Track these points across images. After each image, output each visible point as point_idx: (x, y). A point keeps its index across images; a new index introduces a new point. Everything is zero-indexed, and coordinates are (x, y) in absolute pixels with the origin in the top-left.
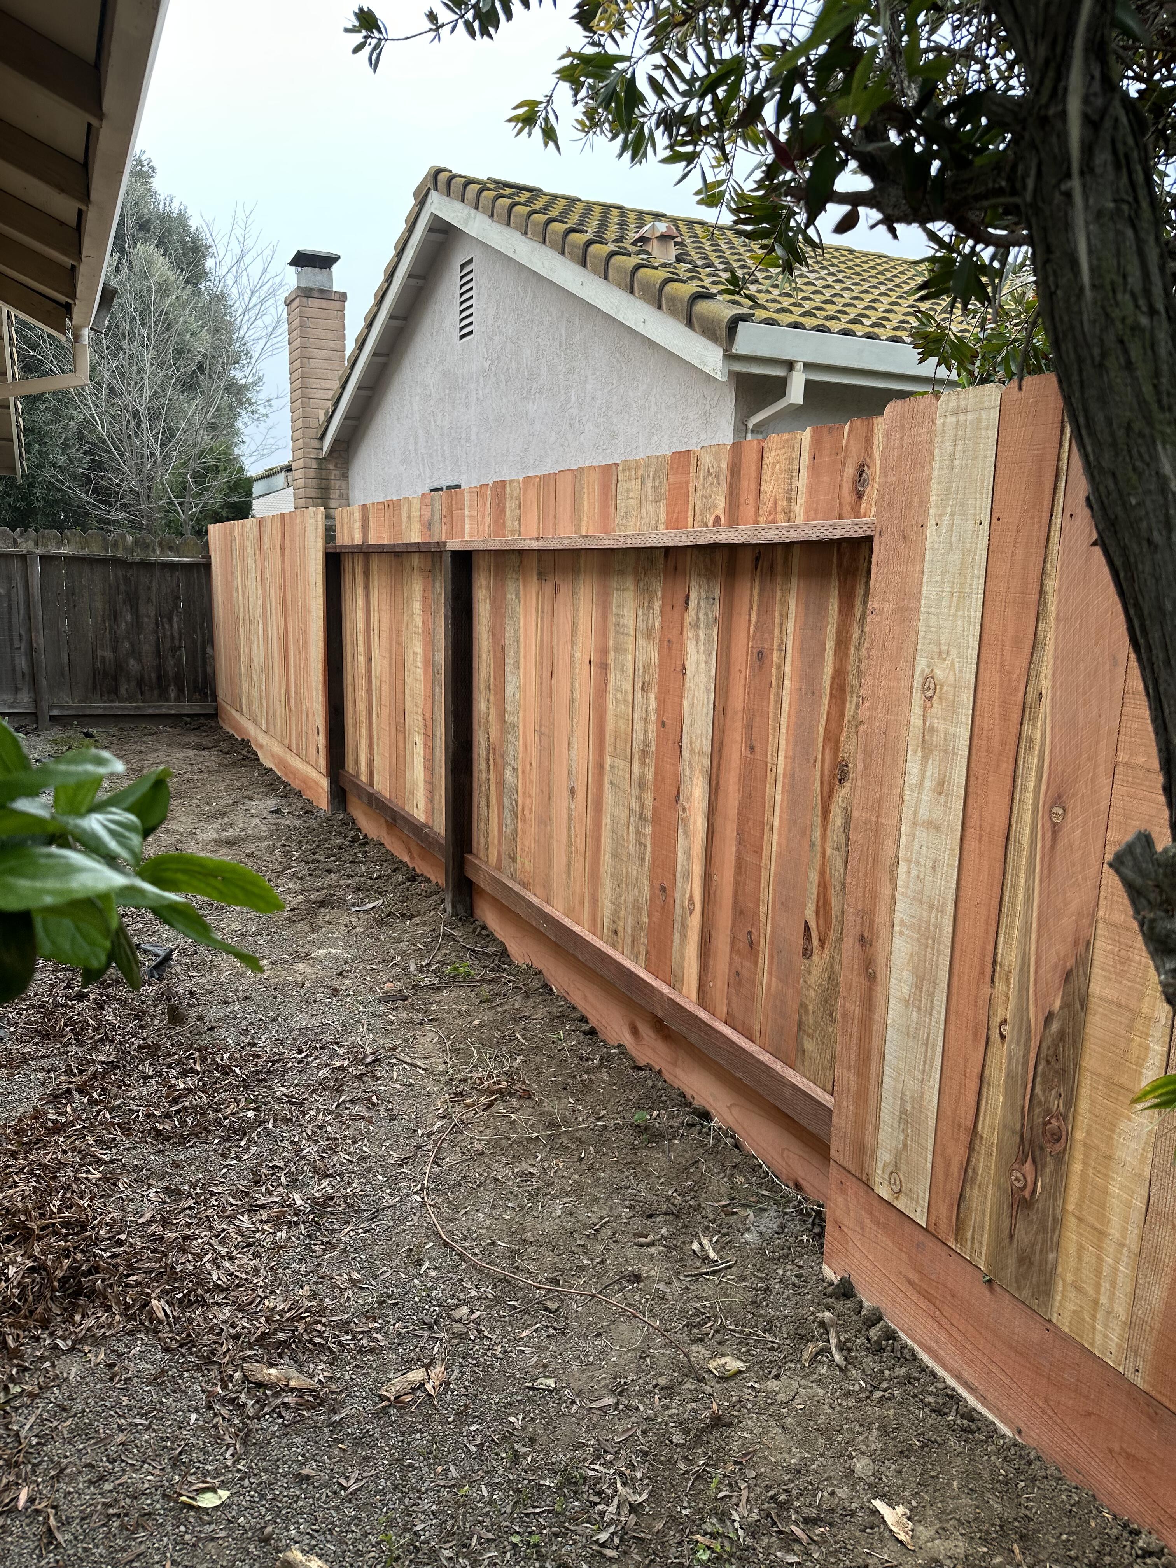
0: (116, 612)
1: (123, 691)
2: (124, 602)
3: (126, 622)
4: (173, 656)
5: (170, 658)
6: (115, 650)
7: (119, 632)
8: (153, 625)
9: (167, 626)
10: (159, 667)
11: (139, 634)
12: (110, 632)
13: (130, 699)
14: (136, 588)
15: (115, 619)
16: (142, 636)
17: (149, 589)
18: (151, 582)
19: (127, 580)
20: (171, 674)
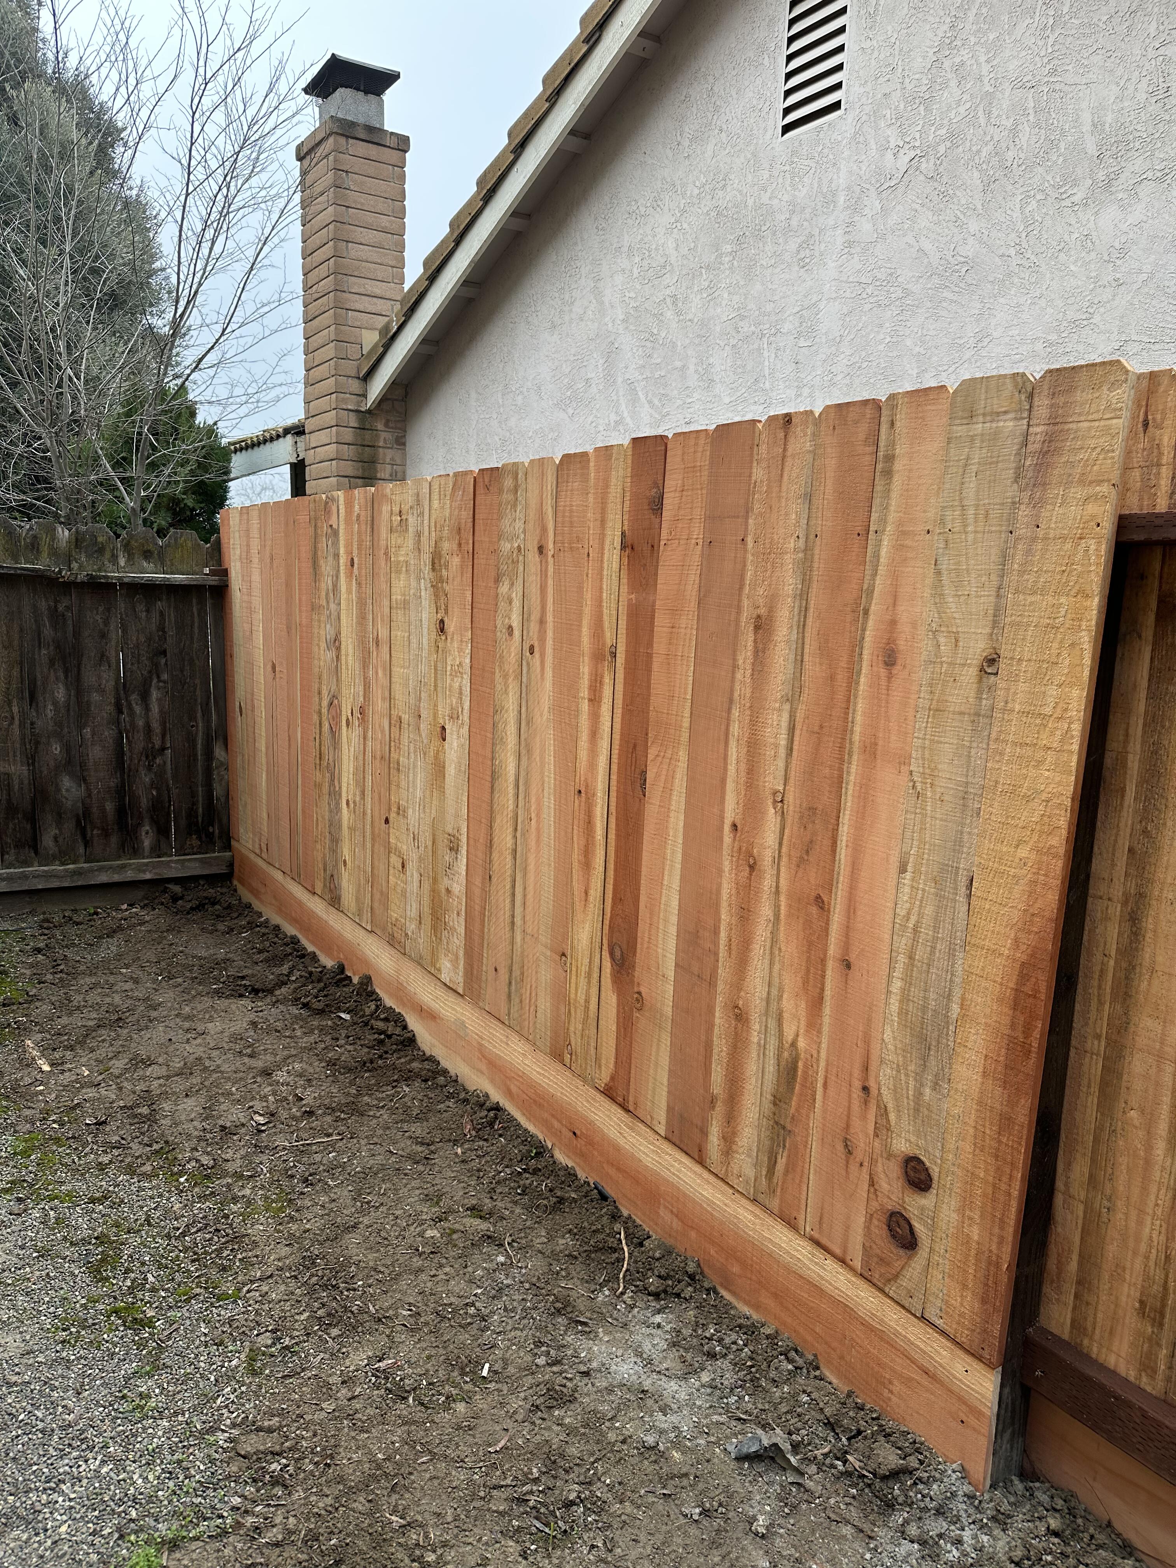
0: (33, 682)
1: (47, 841)
2: (52, 662)
3: (55, 703)
4: (150, 768)
5: (143, 772)
6: (31, 759)
7: (39, 723)
8: (110, 708)
9: (138, 709)
10: (122, 793)
11: (80, 727)
12: (22, 725)
13: (63, 856)
14: (77, 634)
15: (33, 698)
16: (87, 731)
17: (103, 635)
18: (106, 623)
19: (56, 618)
20: (144, 802)
